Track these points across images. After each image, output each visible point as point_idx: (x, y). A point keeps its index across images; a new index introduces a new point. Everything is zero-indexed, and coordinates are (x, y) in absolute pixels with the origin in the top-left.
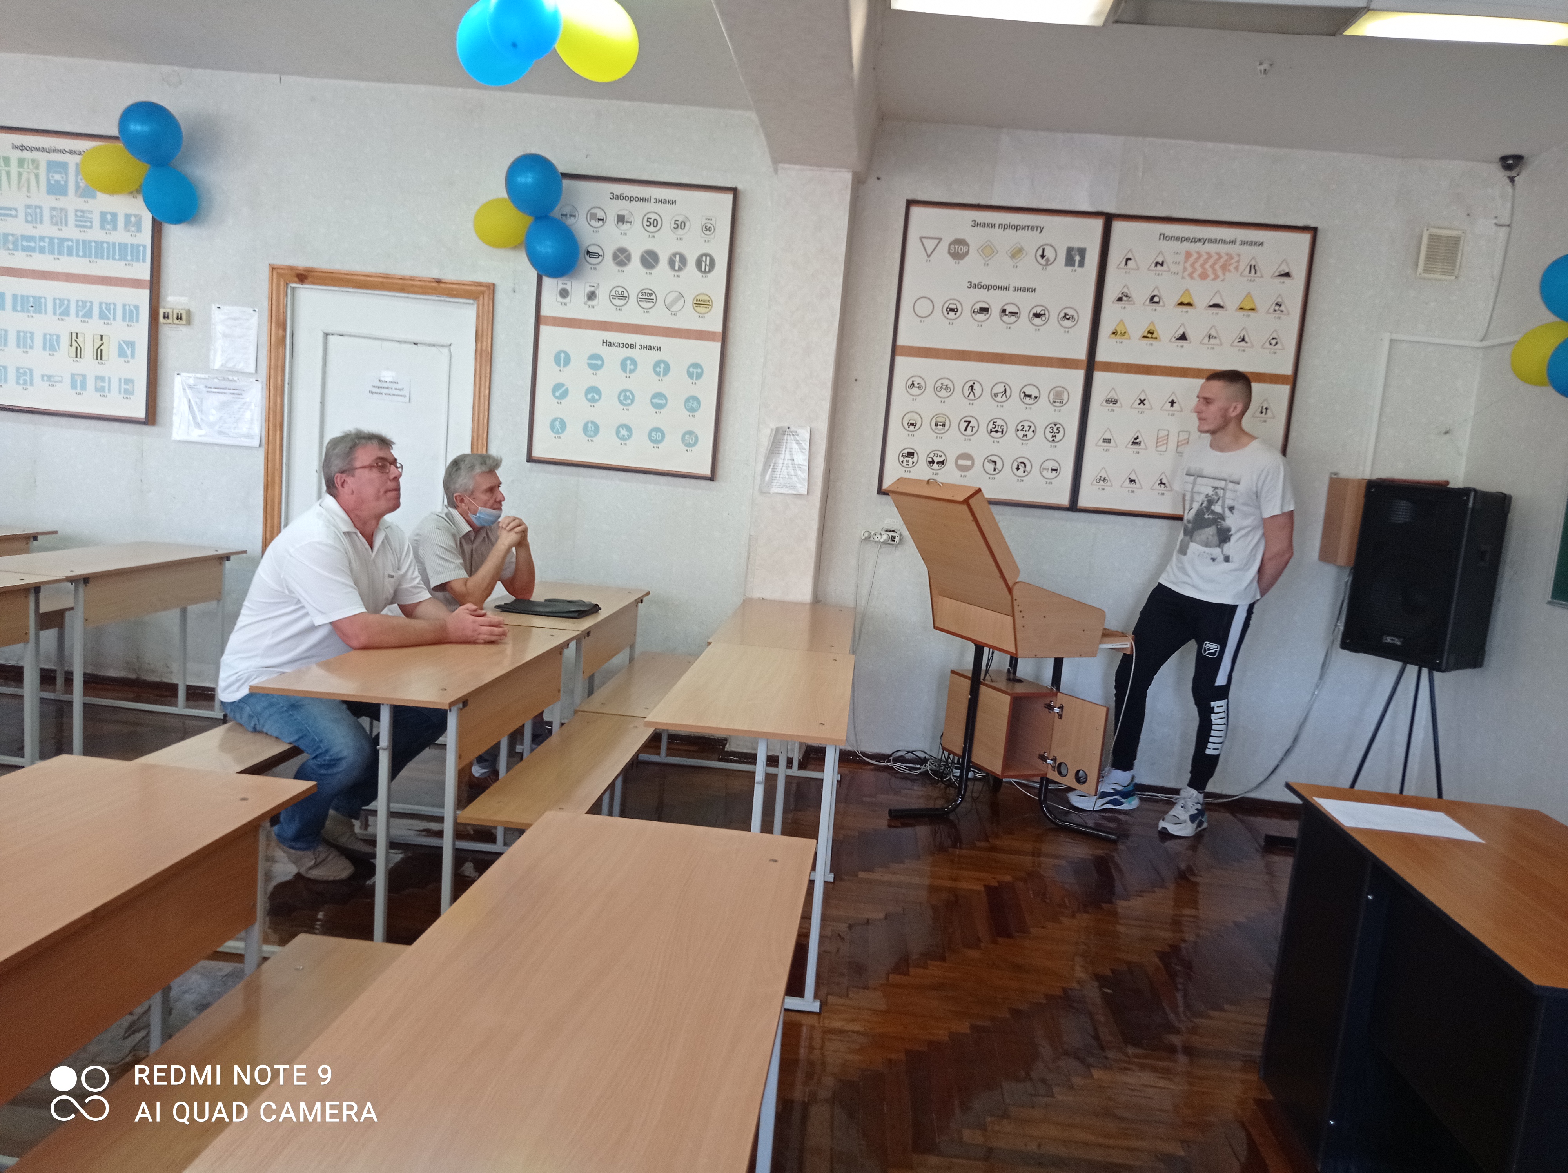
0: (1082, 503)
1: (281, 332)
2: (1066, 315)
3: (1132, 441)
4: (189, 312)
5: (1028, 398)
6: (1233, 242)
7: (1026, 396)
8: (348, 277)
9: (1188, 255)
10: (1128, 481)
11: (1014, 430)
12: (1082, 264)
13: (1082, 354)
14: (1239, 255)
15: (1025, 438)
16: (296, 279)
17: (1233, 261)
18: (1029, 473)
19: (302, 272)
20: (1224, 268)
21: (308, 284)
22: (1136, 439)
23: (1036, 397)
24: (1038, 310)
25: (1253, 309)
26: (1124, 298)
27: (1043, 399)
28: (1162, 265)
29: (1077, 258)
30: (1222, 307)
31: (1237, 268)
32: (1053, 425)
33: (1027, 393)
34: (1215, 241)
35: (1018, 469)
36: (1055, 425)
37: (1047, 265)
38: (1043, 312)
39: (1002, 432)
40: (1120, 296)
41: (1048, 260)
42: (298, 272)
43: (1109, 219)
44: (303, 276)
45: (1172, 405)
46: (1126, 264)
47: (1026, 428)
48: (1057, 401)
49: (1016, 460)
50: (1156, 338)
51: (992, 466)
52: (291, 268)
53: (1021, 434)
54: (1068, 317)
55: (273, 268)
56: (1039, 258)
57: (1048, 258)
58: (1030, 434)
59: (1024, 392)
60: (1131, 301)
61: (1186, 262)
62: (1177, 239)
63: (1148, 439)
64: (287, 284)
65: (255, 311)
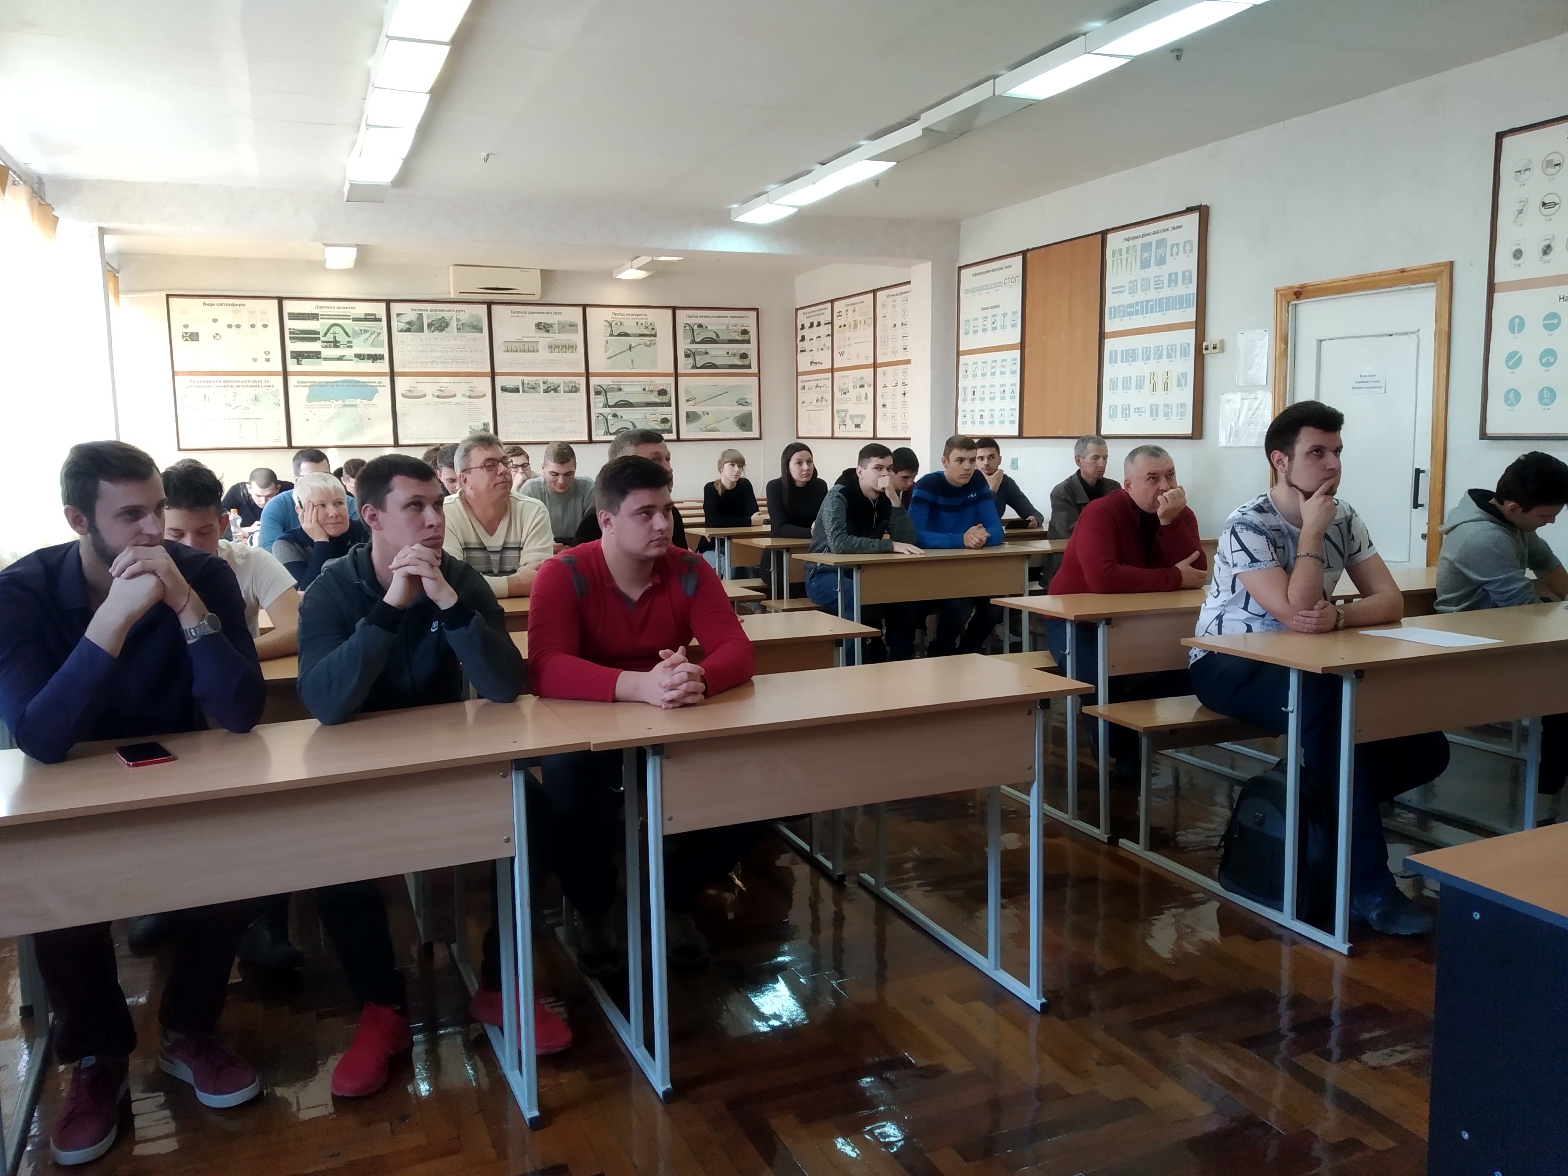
1: (1283, 346)
4: (1222, 342)
8: (1331, 285)
16: (1295, 297)
19: (1297, 290)
21: (1303, 299)
42: (1295, 290)
44: (1299, 293)
52: (1290, 288)
55: (1277, 291)
64: (1288, 303)
65: (1266, 331)
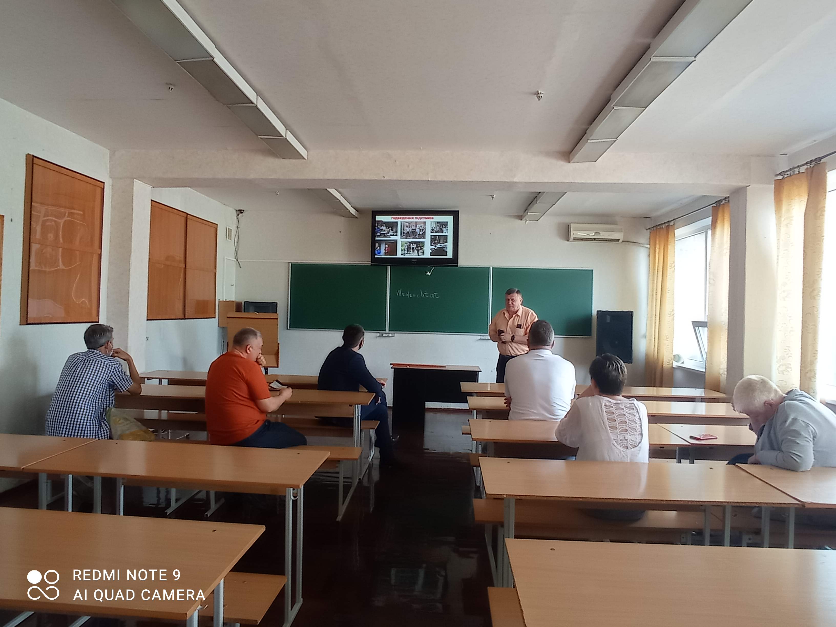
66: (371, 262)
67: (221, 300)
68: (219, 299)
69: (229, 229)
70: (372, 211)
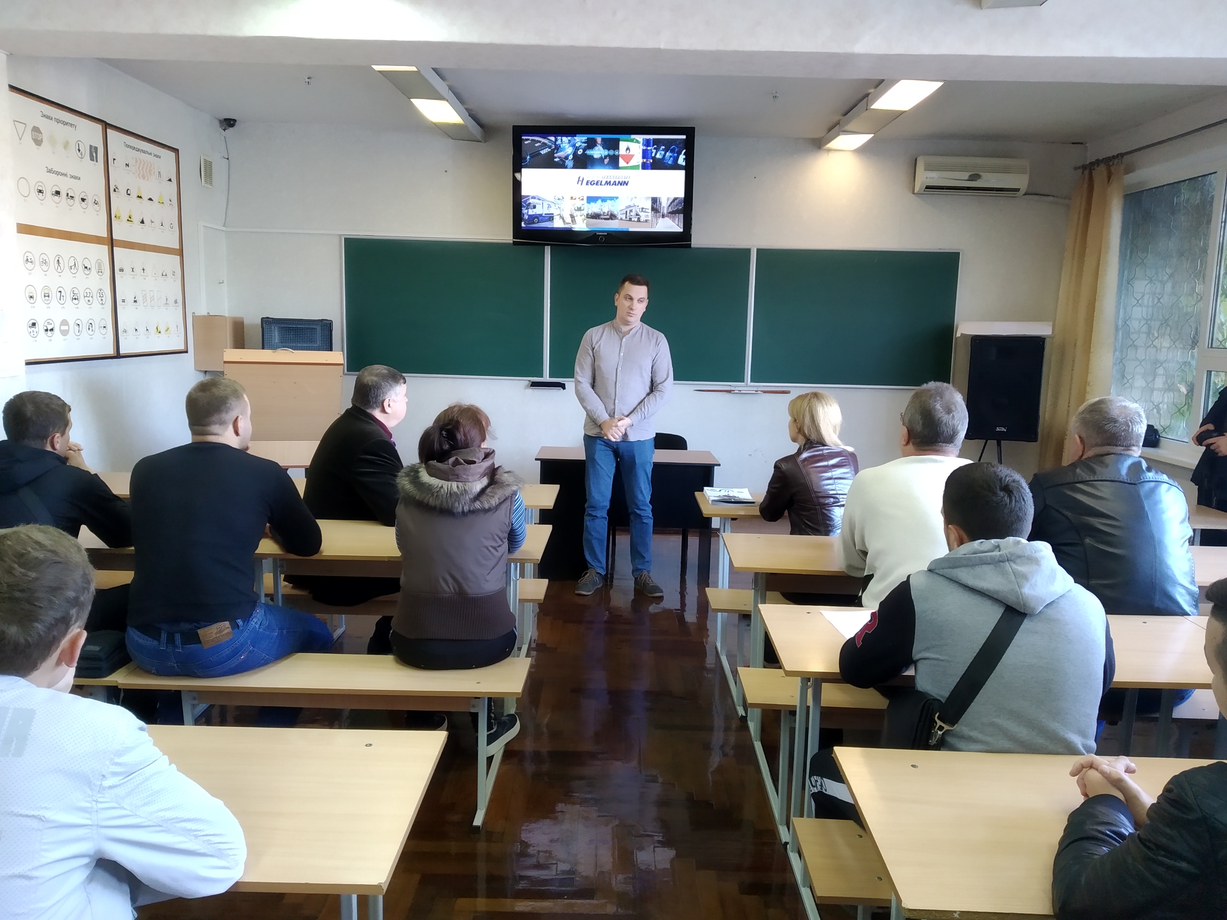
0: (122, 351)
2: (95, 201)
3: (134, 300)
5: (86, 269)
6: (150, 154)
7: (86, 268)
9: (137, 161)
10: (135, 330)
11: (83, 297)
12: (97, 161)
13: (104, 234)
14: (154, 163)
15: (89, 303)
17: (153, 167)
18: (94, 331)
20: (150, 171)
22: (135, 298)
23: (90, 268)
24: (82, 196)
25: (163, 203)
26: (116, 190)
27: (94, 271)
28: (128, 166)
29: (94, 155)
30: (152, 200)
31: (154, 172)
32: (99, 291)
33: (86, 266)
34: (144, 152)
35: (89, 329)
36: (101, 290)
37: (82, 158)
38: (85, 198)
39: (78, 299)
40: (115, 188)
41: (81, 154)
43: (106, 125)
45: (144, 272)
46: (114, 163)
47: (88, 295)
48: (100, 271)
49: (88, 322)
50: (132, 221)
51: (77, 327)
53: (87, 299)
54: (96, 202)
56: (78, 151)
57: (81, 153)
58: (90, 299)
59: (84, 265)
60: (118, 192)
61: (136, 165)
62: (131, 147)
63: (140, 299)
66: (514, 238)
67: (196, 314)
68: (194, 313)
69: (205, 161)
70: (513, 126)
